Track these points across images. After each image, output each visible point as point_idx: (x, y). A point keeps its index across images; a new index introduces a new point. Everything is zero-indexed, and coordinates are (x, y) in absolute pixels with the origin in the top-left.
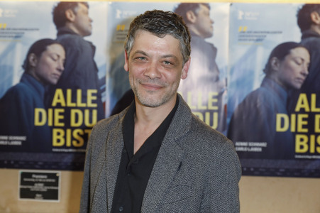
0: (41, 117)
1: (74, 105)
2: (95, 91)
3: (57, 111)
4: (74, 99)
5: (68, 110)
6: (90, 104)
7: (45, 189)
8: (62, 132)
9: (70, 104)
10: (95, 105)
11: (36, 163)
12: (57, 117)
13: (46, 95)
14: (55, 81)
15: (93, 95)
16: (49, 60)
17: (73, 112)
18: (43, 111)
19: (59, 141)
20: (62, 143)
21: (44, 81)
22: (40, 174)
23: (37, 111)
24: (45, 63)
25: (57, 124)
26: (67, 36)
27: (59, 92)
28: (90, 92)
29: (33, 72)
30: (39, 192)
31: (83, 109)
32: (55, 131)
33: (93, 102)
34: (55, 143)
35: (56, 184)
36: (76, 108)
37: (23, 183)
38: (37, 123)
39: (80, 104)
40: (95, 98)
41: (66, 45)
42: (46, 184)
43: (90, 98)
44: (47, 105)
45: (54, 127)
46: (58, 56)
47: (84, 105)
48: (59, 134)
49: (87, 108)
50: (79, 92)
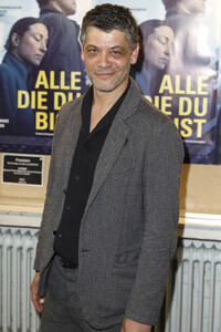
0: (24, 100)
1: (57, 87)
2: (79, 73)
3: (40, 94)
4: (57, 82)
5: (51, 93)
6: (73, 87)
7: (28, 173)
8: (45, 115)
9: (53, 87)
10: (79, 88)
11: (19, 146)
12: (40, 100)
13: (29, 76)
14: (38, 62)
15: (77, 77)
16: (32, 40)
17: (56, 95)
18: (26, 94)
19: (42, 124)
20: (45, 127)
21: (27, 62)
22: (23, 158)
23: (20, 93)
24: (28, 44)
25: (40, 107)
26: (50, 14)
27: (42, 74)
28: (73, 74)
29: (15, 53)
30: (22, 176)
31: (66, 92)
32: (38, 114)
33: (77, 84)
34: (38, 127)
35: (39, 168)
36: (59, 90)
37: (6, 166)
38: (20, 106)
39: (63, 87)
40: (79, 80)
41: (49, 24)
42: (29, 168)
43: (74, 80)
44: (30, 88)
45: (37, 110)
46: (41, 36)
47: (68, 88)
48: (42, 117)
49: (70, 91)
50: (63, 74)
